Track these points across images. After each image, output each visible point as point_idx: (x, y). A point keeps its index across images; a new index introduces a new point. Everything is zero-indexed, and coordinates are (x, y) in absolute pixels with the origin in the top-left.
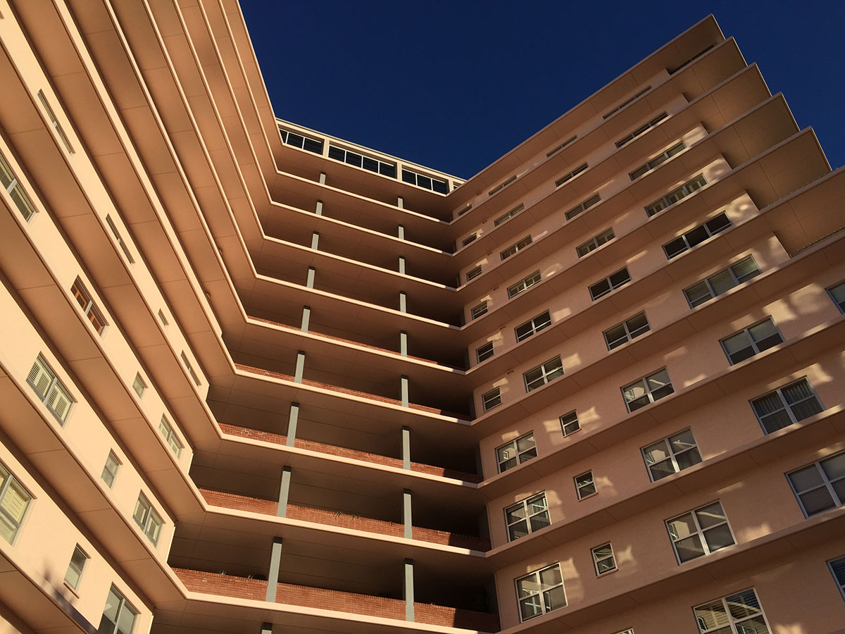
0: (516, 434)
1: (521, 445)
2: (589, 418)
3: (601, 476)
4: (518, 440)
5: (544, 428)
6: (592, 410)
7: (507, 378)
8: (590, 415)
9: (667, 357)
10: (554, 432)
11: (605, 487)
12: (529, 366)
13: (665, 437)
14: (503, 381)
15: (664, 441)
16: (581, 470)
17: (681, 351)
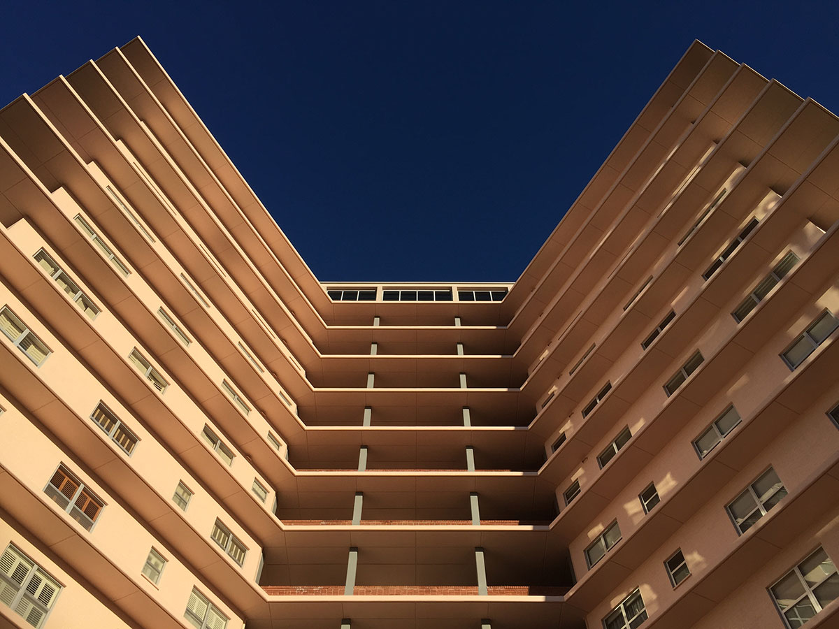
0: (599, 528)
1: (609, 540)
2: (666, 486)
3: (691, 552)
4: (604, 534)
5: (625, 511)
6: (668, 476)
7: (583, 468)
8: (668, 483)
9: (730, 391)
10: (636, 514)
11: (698, 564)
12: (600, 449)
13: (748, 486)
14: (580, 472)
15: (748, 490)
16: (669, 552)
17: (743, 380)
